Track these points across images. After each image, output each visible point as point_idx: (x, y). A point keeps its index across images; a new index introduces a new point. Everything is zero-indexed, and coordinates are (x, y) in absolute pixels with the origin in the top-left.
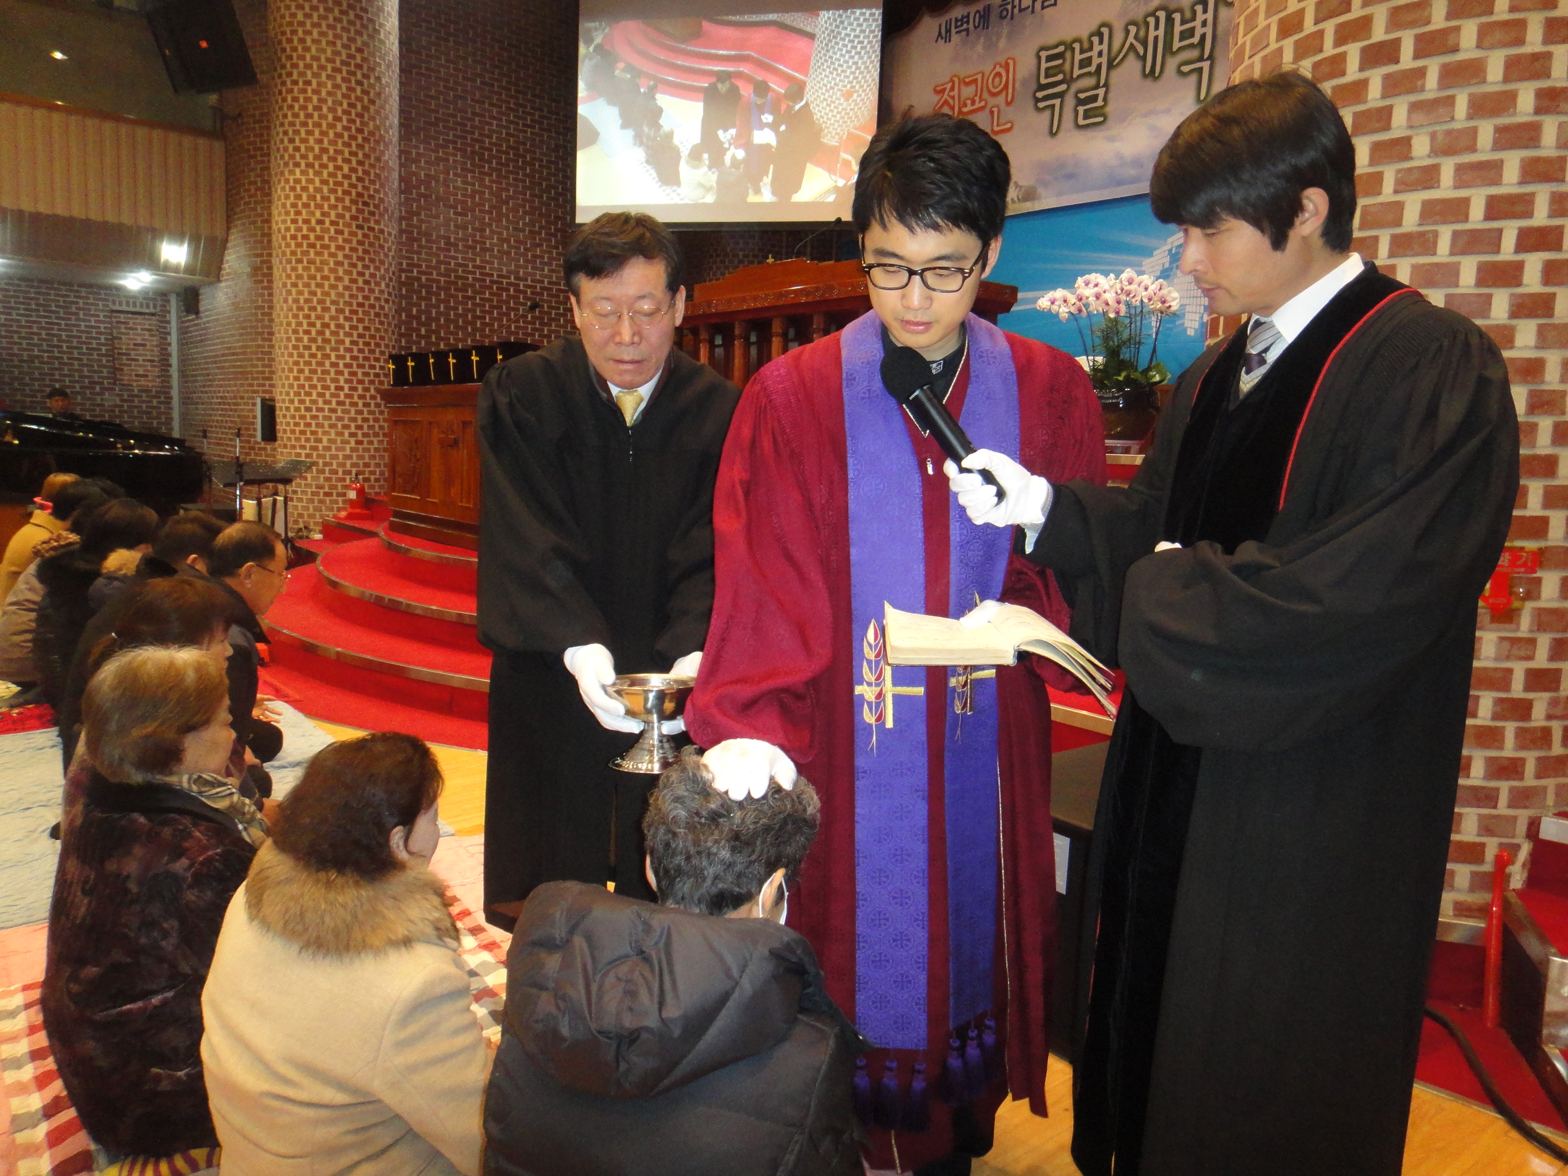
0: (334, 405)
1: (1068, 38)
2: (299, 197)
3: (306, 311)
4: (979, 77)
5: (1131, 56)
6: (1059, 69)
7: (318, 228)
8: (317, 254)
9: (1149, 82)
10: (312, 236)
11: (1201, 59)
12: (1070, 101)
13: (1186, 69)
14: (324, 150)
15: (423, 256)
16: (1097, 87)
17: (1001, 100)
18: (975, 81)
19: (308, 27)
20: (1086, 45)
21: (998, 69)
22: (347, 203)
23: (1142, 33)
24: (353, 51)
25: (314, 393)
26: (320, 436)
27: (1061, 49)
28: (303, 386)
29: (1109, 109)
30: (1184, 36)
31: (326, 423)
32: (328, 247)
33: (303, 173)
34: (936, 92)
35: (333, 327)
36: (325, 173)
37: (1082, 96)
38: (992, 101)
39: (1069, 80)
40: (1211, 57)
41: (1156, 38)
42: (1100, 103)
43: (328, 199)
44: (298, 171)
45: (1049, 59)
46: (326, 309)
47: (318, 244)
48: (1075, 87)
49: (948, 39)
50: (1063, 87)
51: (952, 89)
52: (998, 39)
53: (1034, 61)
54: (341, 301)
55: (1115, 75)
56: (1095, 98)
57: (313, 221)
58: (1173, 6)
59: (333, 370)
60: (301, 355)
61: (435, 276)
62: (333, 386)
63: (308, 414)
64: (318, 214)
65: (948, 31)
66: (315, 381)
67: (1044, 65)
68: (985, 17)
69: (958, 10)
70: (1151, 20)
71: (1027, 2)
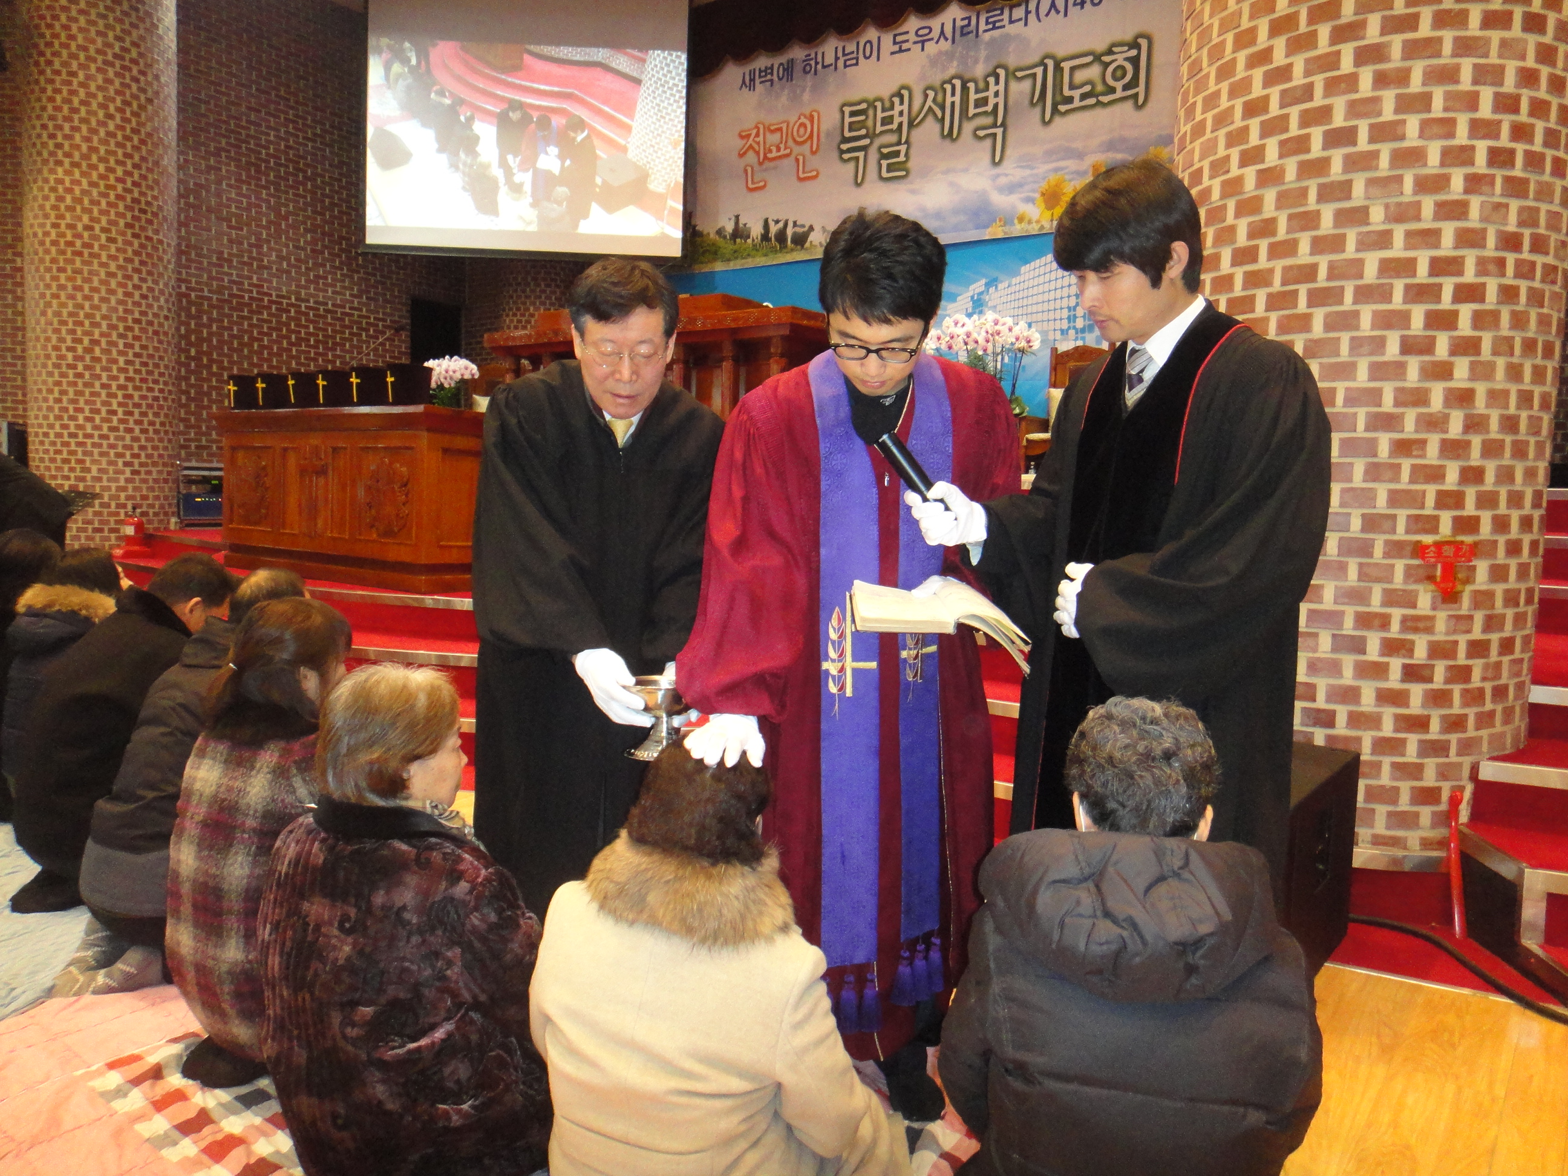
0: (105, 431)
1: (871, 96)
2: (60, 199)
3: (71, 326)
4: (784, 126)
5: (930, 119)
6: (862, 125)
7: (86, 234)
8: (85, 263)
9: (947, 142)
10: (78, 243)
11: (995, 125)
12: (874, 155)
13: (981, 133)
14: (92, 149)
15: (193, 271)
16: (899, 143)
17: (806, 148)
18: (780, 129)
19: (74, 13)
20: (887, 104)
21: (803, 120)
22: (121, 209)
23: (940, 98)
24: (127, 45)
25: (81, 417)
26: (88, 464)
27: (864, 106)
28: (66, 410)
29: (910, 165)
30: (979, 103)
31: (96, 451)
33: (67, 173)
34: (742, 137)
35: (104, 345)
37: (885, 151)
38: (797, 150)
39: (872, 135)
40: (1003, 125)
41: (953, 103)
42: (902, 158)
43: (98, 203)
44: (60, 170)
45: (853, 114)
46: (95, 325)
47: (86, 252)
48: (878, 142)
49: (751, 86)
50: (866, 142)
51: (757, 135)
52: (804, 90)
53: (838, 116)
54: (114, 316)
55: (915, 133)
56: (897, 154)
57: (80, 227)
58: (967, 76)
59: (104, 393)
60: (63, 375)
61: (206, 294)
62: (104, 410)
63: (73, 441)
64: (86, 219)
65: (752, 80)
66: (82, 404)
67: (847, 120)
68: (789, 70)
69: (762, 62)
70: (948, 87)
71: (829, 59)
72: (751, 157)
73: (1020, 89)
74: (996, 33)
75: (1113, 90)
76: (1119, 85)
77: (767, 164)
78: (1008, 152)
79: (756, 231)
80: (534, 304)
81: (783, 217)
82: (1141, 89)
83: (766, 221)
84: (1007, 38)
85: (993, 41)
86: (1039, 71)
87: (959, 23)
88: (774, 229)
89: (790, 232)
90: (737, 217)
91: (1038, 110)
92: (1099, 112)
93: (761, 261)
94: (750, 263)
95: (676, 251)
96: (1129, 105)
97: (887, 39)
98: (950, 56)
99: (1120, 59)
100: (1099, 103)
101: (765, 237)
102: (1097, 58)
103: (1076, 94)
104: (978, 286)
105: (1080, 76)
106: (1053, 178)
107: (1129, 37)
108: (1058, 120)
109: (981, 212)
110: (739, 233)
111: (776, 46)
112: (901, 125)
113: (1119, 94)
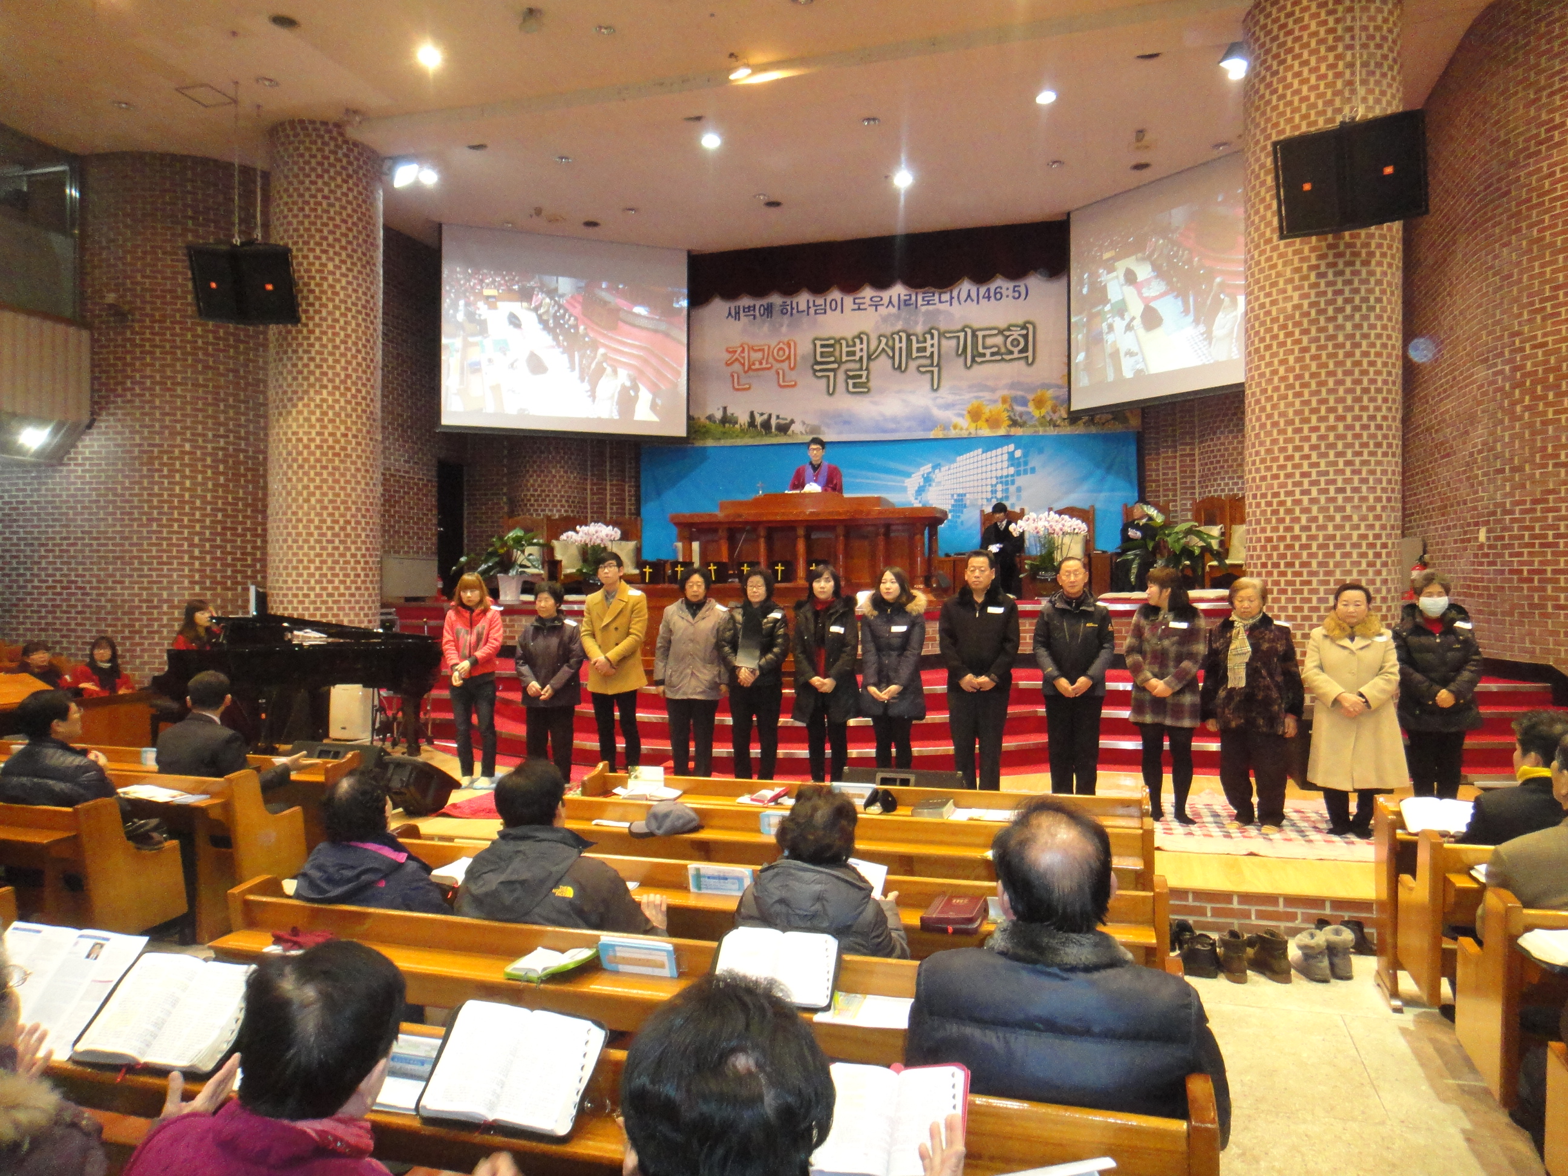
0: (353, 590)
1: (838, 335)
2: (325, 414)
3: (330, 510)
4: (766, 348)
5: (883, 357)
6: (831, 354)
7: (342, 440)
8: (342, 462)
9: (897, 373)
10: (337, 447)
11: (932, 365)
12: (841, 376)
13: (923, 369)
14: (348, 376)
16: (861, 369)
17: (785, 365)
18: (763, 350)
19: (338, 276)
20: (851, 343)
21: (781, 345)
23: (890, 343)
25: (337, 580)
27: (832, 342)
28: (326, 575)
29: (871, 384)
30: (919, 350)
32: (350, 456)
33: (329, 394)
34: (728, 351)
35: (353, 524)
36: (349, 395)
37: (851, 373)
38: (777, 366)
39: (840, 363)
40: (938, 365)
41: (900, 348)
42: (864, 379)
43: (350, 416)
44: (325, 392)
45: (823, 346)
46: (348, 509)
47: (342, 453)
48: (844, 367)
49: (737, 316)
50: (835, 366)
51: (743, 351)
52: (782, 325)
53: (811, 346)
55: (872, 365)
56: (860, 376)
57: (339, 435)
58: (910, 331)
60: (323, 548)
62: (352, 574)
63: (330, 600)
64: (343, 428)
65: (738, 313)
66: (337, 571)
67: (819, 350)
68: (769, 310)
69: (746, 301)
70: (897, 337)
71: (803, 306)
72: (736, 367)
73: (949, 345)
74: (931, 308)
75: (1011, 353)
76: (1016, 350)
77: (751, 373)
78: (942, 383)
79: (744, 419)
81: (767, 411)
82: (1030, 354)
83: (752, 415)
84: (938, 311)
85: (927, 313)
86: (962, 335)
87: (903, 297)
88: (759, 420)
89: (773, 422)
90: (725, 409)
91: (962, 359)
92: (1003, 365)
93: (748, 441)
94: (739, 442)
95: (682, 432)
96: (1022, 363)
97: (848, 300)
98: (898, 317)
99: (1016, 334)
100: (1003, 360)
101: (752, 423)
102: (1001, 332)
103: (988, 352)
104: (927, 468)
105: (990, 341)
106: (975, 403)
107: (1020, 322)
108: (976, 367)
109: (927, 421)
110: (727, 420)
111: (759, 292)
112: (861, 358)
113: (1016, 355)
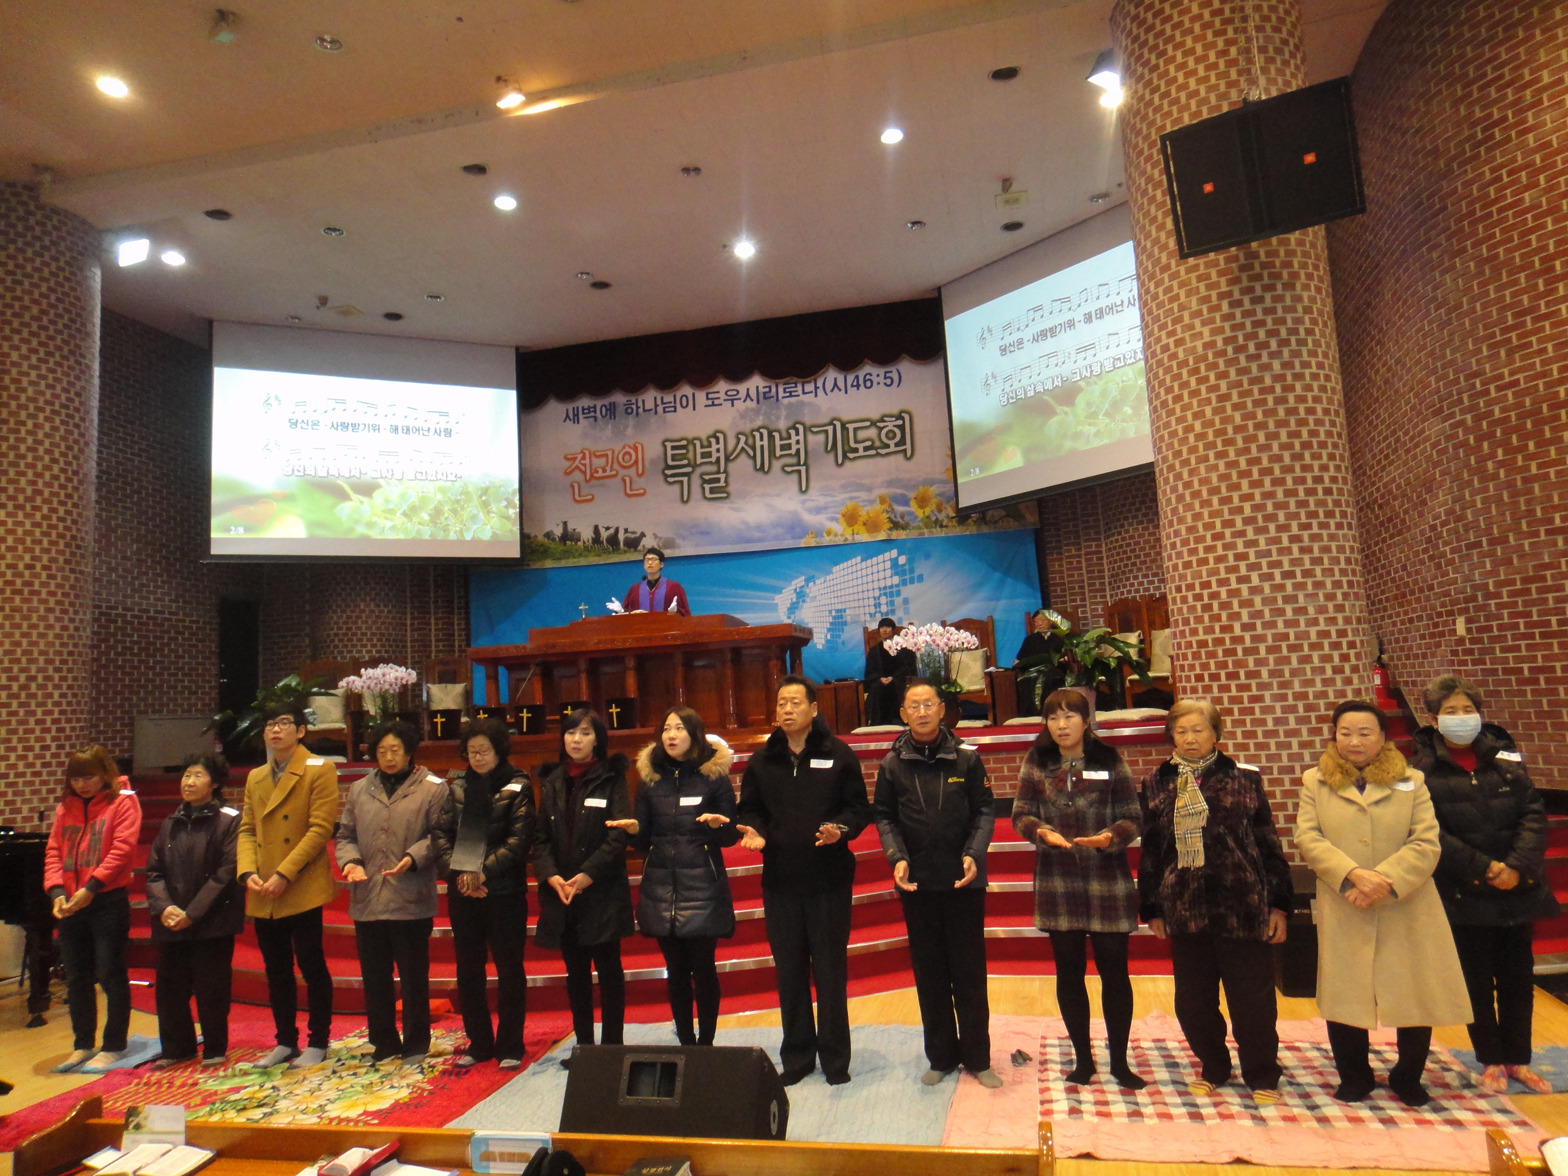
0: (38, 768)
1: (690, 436)
4: (610, 453)
5: (743, 456)
6: (683, 457)
7: (27, 573)
8: (25, 600)
9: (760, 475)
10: (19, 581)
11: (799, 464)
12: (696, 481)
13: (789, 469)
14: (37, 492)
16: (718, 472)
17: (632, 472)
18: (606, 456)
19: (25, 368)
20: (705, 443)
21: (627, 449)
22: (62, 546)
23: (750, 441)
24: (72, 395)
26: (19, 805)
27: (684, 443)
29: (730, 489)
30: (783, 447)
31: (27, 789)
32: (38, 593)
34: (566, 458)
35: (40, 680)
36: (38, 516)
37: (707, 477)
38: (622, 472)
39: (695, 466)
40: (805, 464)
41: (762, 447)
42: (722, 484)
43: (40, 542)
45: (673, 448)
46: (32, 661)
47: (26, 590)
48: (699, 471)
49: (576, 419)
50: (689, 469)
51: (584, 458)
52: (627, 427)
53: (661, 449)
54: (51, 651)
55: (731, 465)
56: (718, 480)
57: (21, 566)
58: (772, 427)
59: (38, 729)
62: (37, 746)
64: (27, 558)
65: (576, 415)
66: (14, 743)
67: (670, 452)
68: (611, 410)
69: (585, 402)
70: (757, 435)
71: (649, 405)
72: (577, 476)
73: (816, 441)
74: (793, 400)
75: (887, 446)
76: (892, 443)
77: (594, 482)
78: (812, 484)
79: (587, 535)
80: (364, 600)
81: (614, 525)
82: (908, 446)
83: (596, 529)
84: (802, 403)
85: (790, 405)
86: (830, 429)
87: (761, 390)
88: (604, 534)
89: (621, 536)
90: (565, 523)
91: (831, 456)
92: (879, 460)
93: (593, 560)
94: (582, 561)
95: (515, 553)
96: (900, 457)
97: (701, 396)
98: (757, 412)
99: (891, 424)
100: (878, 454)
101: (597, 539)
102: (873, 423)
103: (860, 446)
104: (800, 582)
105: (862, 435)
106: (850, 504)
107: (895, 411)
108: (848, 464)
109: (796, 527)
110: (568, 536)
111: (599, 390)
112: (718, 459)
113: (892, 448)
